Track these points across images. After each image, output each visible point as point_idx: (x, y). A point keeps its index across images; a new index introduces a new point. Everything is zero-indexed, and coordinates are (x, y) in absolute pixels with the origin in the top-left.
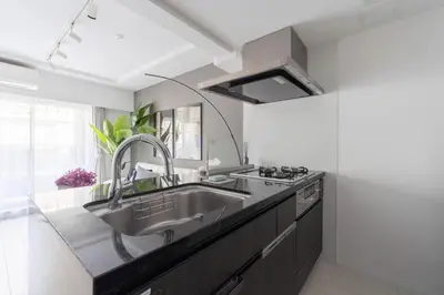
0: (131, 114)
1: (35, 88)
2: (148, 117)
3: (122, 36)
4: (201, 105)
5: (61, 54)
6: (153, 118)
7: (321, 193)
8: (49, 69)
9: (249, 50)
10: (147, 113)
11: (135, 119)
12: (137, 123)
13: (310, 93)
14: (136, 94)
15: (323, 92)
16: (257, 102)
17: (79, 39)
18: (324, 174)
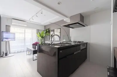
0: (44, 31)
1: (26, 26)
2: (48, 31)
3: (45, 15)
4: (60, 29)
5: (32, 19)
6: (49, 32)
7: (87, 46)
8: (29, 22)
9: (71, 18)
10: (48, 30)
11: (45, 32)
12: (46, 33)
13: (84, 26)
14: (45, 26)
15: (87, 26)
16: (73, 28)
17: (37, 17)
18: (87, 43)
